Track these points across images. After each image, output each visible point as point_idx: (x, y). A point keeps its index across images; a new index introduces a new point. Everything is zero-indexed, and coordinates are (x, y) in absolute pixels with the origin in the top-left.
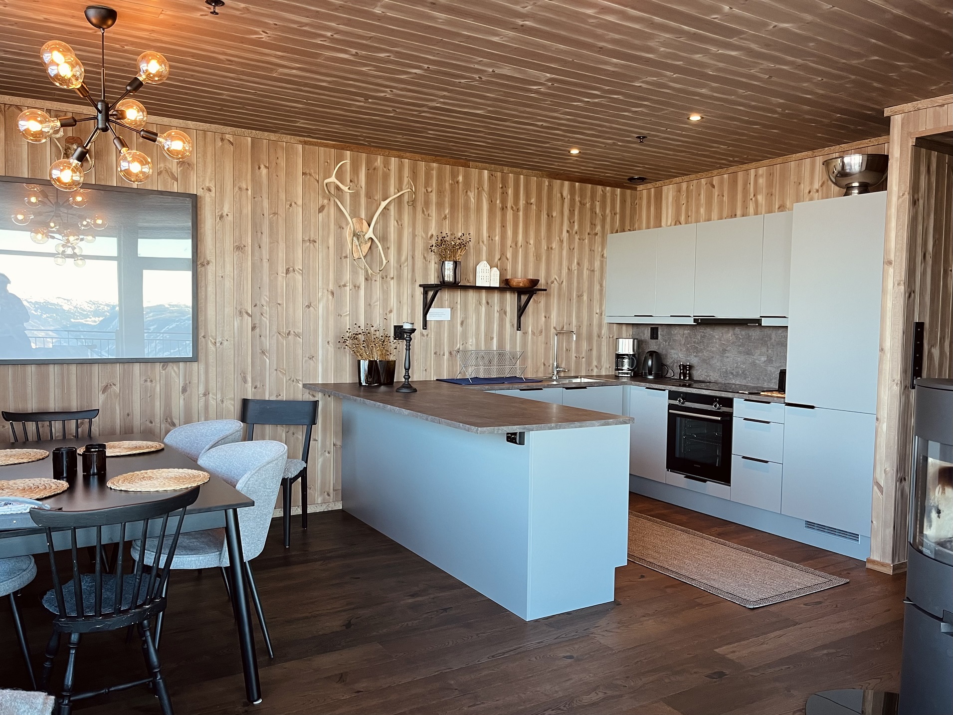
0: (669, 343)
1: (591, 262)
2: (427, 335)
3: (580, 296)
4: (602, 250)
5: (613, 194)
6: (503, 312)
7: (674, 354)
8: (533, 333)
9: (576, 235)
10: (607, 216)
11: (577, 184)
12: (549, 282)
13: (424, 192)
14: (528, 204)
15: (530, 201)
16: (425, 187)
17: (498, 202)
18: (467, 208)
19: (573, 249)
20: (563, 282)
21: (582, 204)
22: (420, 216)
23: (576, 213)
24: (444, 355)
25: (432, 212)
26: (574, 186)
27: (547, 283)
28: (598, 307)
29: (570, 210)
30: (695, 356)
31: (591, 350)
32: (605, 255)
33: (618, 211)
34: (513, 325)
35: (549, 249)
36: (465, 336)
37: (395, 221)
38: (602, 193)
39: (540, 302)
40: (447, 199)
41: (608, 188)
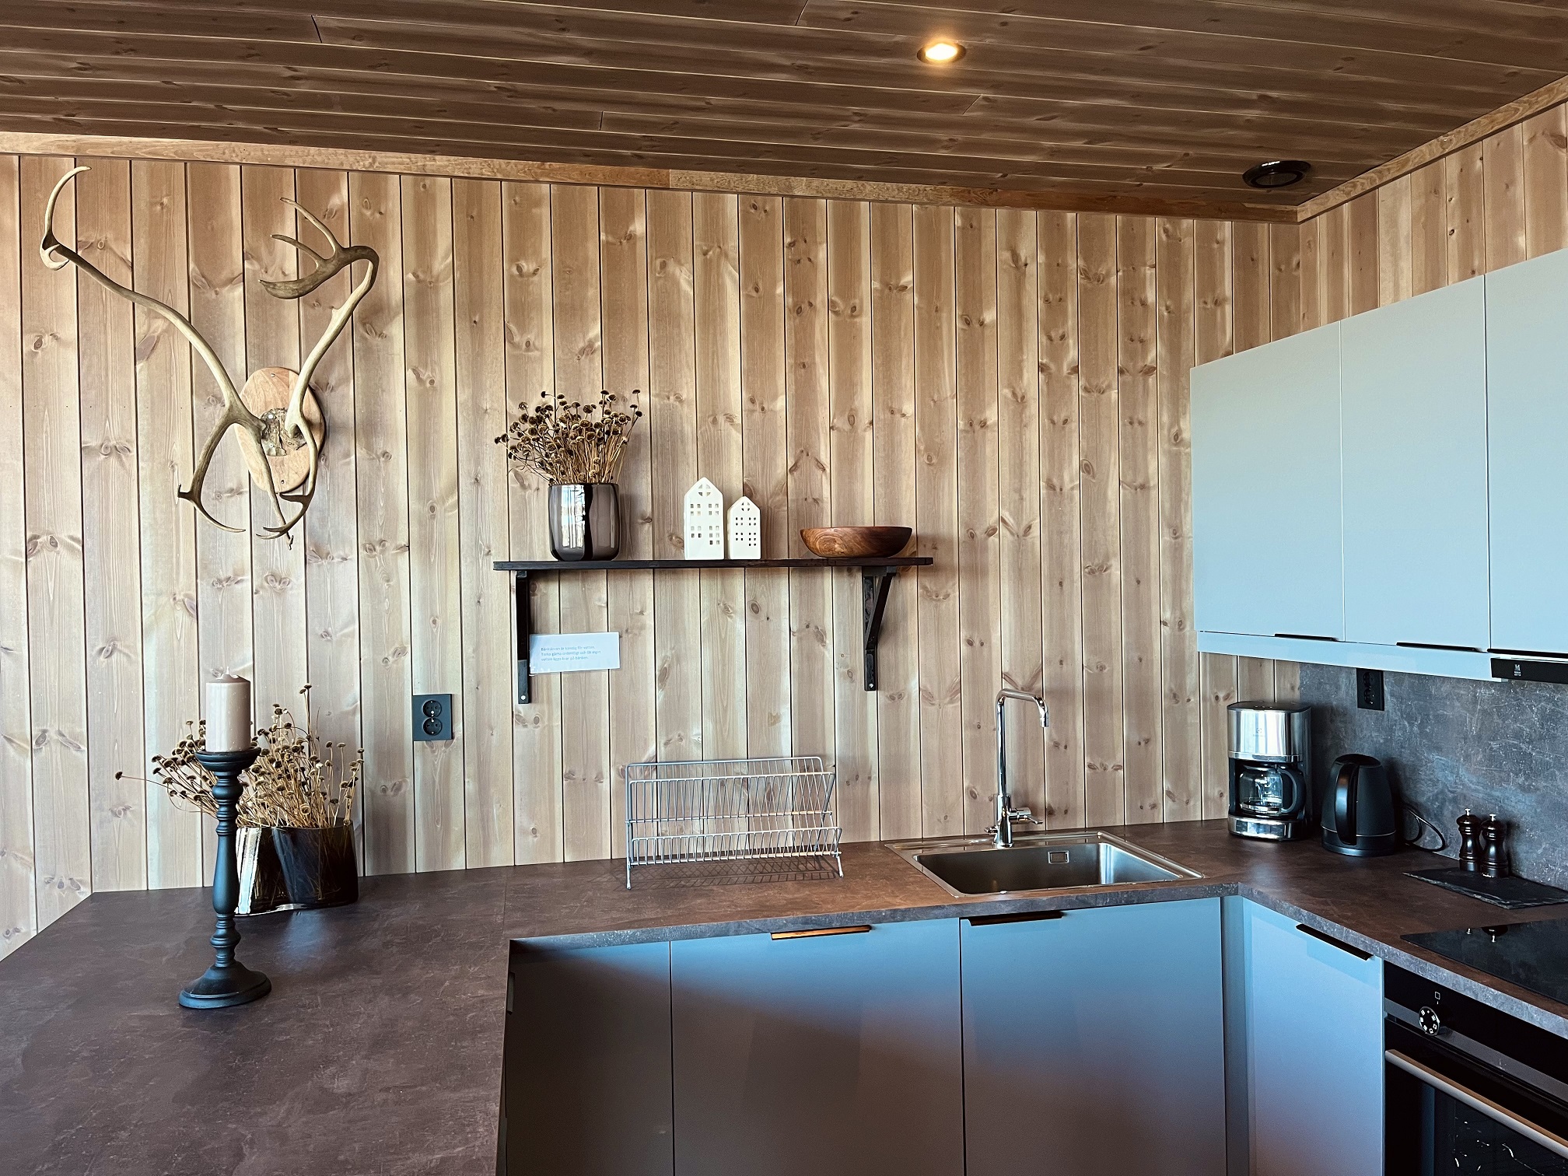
0: (1421, 726)
1: (1133, 459)
2: (536, 721)
3: (1096, 571)
4: (1175, 420)
5: (1207, 241)
6: (812, 633)
7: (1445, 767)
8: (926, 696)
9: (1074, 377)
10: (1188, 311)
11: (1070, 216)
12: (979, 533)
13: (512, 276)
14: (891, 289)
15: (899, 278)
16: (514, 260)
17: (780, 290)
18: (665, 315)
19: (1065, 422)
20: (1030, 527)
21: (1093, 278)
22: (495, 349)
23: (1071, 307)
24: (599, 778)
25: (540, 334)
26: (1060, 227)
27: (972, 536)
28: (1167, 599)
29: (1047, 301)
30: (1524, 789)
31: (1147, 741)
32: (1185, 435)
33: (1228, 292)
34: (850, 674)
35: (976, 425)
36: (673, 716)
37: (410, 373)
38: (1164, 237)
39: (947, 596)
40: (593, 293)
41: (1187, 223)
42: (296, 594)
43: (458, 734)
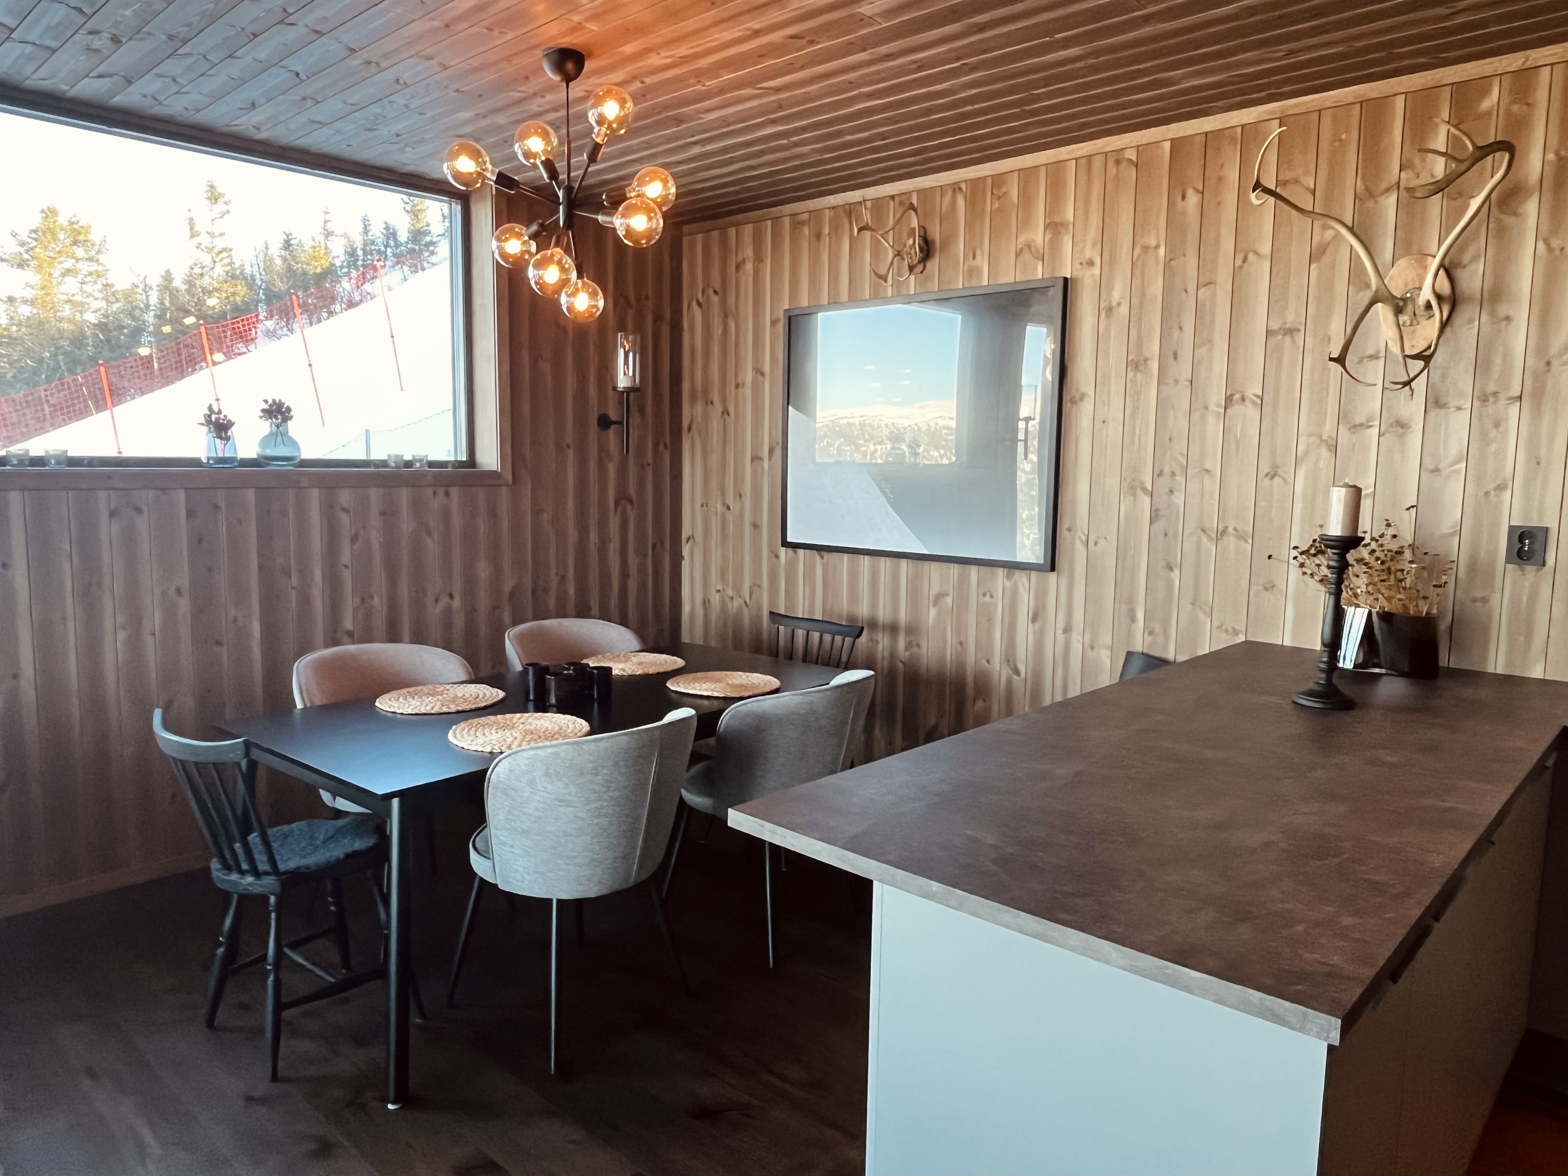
37: (1541, 245)
42: (1415, 438)
43: (1550, 560)
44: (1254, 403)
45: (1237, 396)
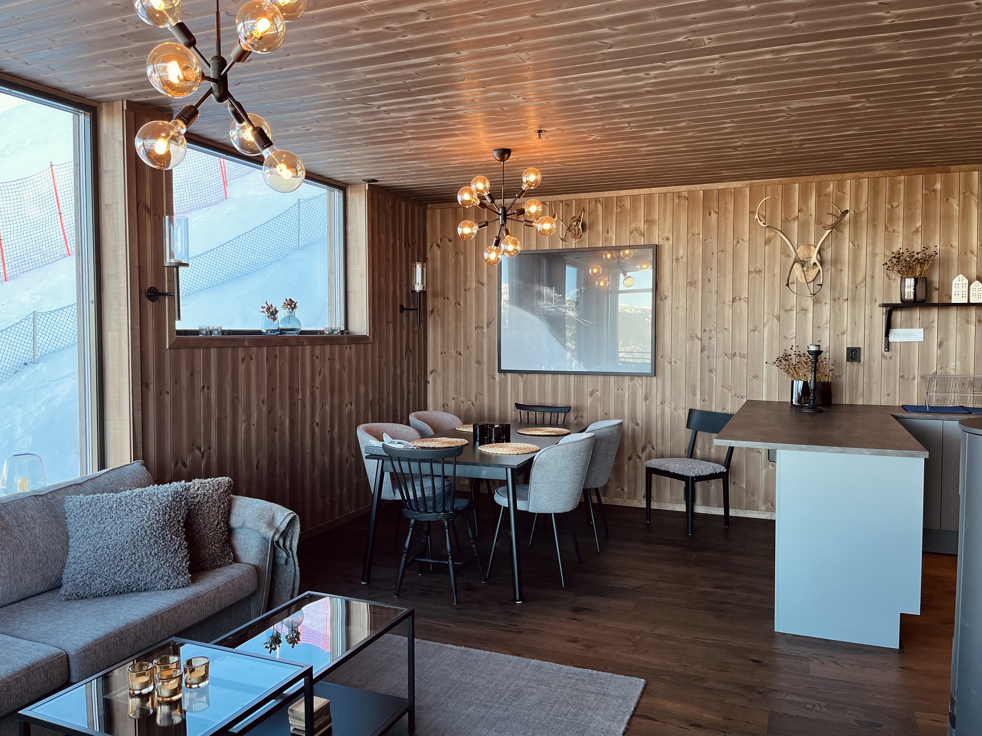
2: (891, 358)
13: (889, 209)
16: (890, 203)
18: (947, 217)
22: (881, 233)
24: (914, 379)
25: (898, 227)
36: (944, 359)
37: (851, 243)
40: (919, 211)
42: (810, 315)
43: (862, 360)
44: (745, 301)
45: (738, 298)
